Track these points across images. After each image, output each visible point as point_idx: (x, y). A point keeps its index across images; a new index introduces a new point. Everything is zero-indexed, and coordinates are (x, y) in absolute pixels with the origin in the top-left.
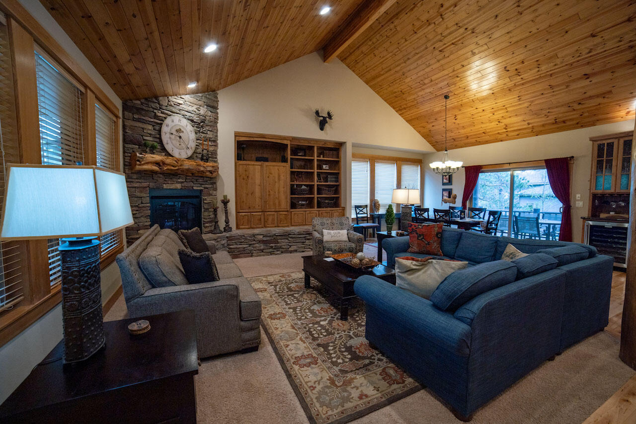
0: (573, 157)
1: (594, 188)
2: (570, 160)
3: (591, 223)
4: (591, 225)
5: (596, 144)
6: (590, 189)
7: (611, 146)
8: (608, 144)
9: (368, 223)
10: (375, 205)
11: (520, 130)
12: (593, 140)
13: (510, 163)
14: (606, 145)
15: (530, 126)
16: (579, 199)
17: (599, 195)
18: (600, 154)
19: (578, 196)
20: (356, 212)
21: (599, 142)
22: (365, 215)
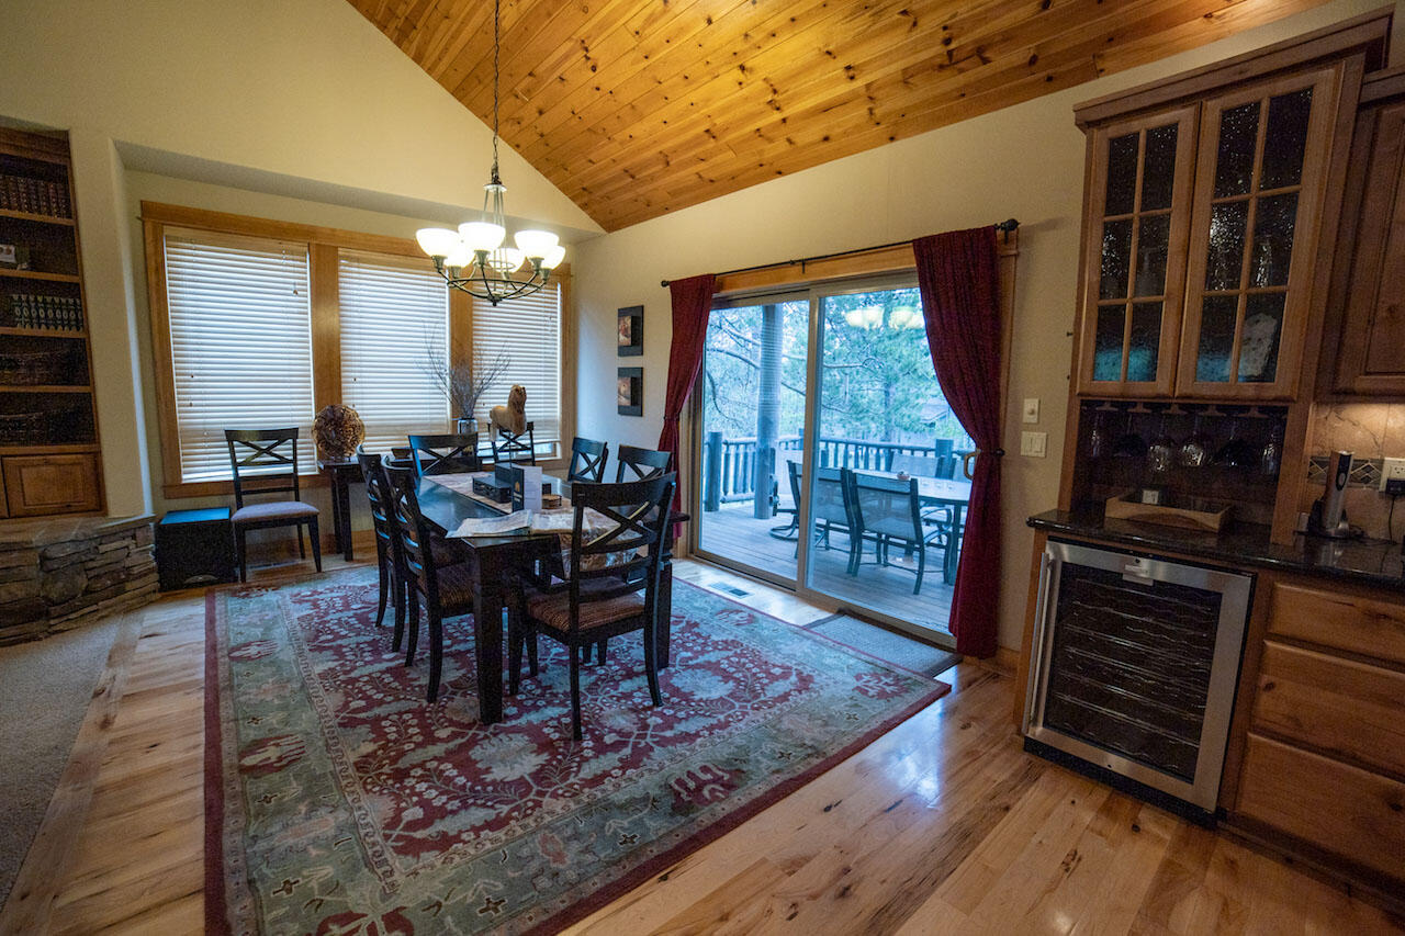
0: (1013, 224)
1: (1088, 374)
2: (1006, 241)
3: (1067, 553)
4: (1064, 563)
5: (1102, 137)
6: (1072, 378)
7: (1163, 141)
8: (1150, 133)
9: (297, 500)
10: (335, 426)
11: (826, 109)
12: (1088, 122)
13: (804, 262)
14: (1142, 141)
15: (859, 83)
16: (1033, 419)
17: (1107, 407)
18: (1117, 192)
19: (1030, 404)
20: (233, 457)
21: (1114, 130)
22: (289, 469)
